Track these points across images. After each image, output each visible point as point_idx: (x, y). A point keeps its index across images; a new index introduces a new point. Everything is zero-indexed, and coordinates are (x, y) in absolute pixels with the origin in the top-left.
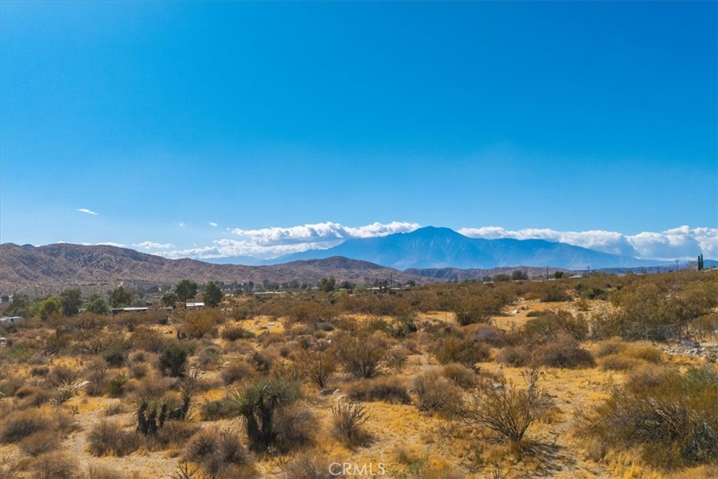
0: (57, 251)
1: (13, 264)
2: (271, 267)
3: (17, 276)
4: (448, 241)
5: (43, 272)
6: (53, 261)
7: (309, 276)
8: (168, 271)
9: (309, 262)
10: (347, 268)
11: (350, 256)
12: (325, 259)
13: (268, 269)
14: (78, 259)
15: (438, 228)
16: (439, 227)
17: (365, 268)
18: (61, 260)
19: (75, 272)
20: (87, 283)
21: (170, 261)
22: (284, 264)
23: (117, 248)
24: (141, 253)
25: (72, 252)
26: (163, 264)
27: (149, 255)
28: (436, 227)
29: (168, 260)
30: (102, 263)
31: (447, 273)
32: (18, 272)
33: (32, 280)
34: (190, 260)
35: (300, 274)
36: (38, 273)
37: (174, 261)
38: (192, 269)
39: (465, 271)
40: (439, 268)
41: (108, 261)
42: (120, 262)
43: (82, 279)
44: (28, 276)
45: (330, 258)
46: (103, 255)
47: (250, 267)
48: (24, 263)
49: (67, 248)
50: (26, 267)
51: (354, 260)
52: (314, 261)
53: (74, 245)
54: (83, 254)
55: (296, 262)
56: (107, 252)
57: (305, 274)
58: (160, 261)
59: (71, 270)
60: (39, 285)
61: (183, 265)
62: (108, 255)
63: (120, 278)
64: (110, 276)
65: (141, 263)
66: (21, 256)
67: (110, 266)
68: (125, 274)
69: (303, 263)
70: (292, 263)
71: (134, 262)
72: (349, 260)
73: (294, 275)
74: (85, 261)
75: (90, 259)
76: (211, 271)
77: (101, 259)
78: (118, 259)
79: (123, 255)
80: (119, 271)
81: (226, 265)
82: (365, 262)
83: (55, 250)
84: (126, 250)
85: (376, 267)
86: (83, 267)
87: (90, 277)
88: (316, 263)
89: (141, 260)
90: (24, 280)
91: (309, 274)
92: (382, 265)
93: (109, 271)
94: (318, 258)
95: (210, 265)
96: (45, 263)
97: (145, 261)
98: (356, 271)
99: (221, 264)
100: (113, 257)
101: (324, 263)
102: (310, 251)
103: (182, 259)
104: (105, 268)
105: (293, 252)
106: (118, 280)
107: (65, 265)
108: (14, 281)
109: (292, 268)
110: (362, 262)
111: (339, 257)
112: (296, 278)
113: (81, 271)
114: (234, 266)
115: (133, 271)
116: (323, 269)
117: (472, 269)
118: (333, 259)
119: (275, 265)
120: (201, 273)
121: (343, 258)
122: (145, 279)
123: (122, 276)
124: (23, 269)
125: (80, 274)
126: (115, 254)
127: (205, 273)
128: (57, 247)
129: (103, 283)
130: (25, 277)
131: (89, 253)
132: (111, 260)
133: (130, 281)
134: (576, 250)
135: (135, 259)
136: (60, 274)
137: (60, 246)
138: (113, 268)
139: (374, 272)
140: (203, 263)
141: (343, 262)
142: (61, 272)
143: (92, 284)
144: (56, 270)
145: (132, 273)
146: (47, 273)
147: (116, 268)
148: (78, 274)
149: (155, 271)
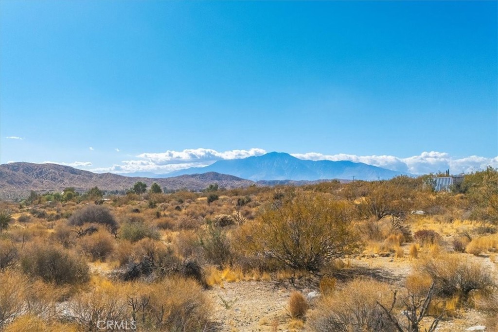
2: (166, 179)
4: (286, 162)
5: (8, 182)
6: (15, 174)
7: (194, 185)
8: (96, 182)
9: (193, 176)
10: (219, 180)
11: (221, 171)
12: (203, 174)
13: (165, 180)
14: (32, 173)
16: (280, 152)
17: (231, 180)
18: (20, 173)
19: (31, 182)
20: (39, 190)
21: (96, 175)
22: (175, 177)
23: (59, 165)
24: (76, 169)
25: (28, 168)
26: (91, 177)
27: (82, 170)
28: (278, 152)
29: (95, 174)
30: (50, 176)
31: (286, 183)
34: (111, 174)
35: (187, 184)
36: (5, 182)
37: (100, 174)
38: (112, 180)
39: (297, 181)
40: (280, 180)
41: (54, 174)
42: (62, 175)
43: (36, 187)
45: (207, 173)
46: (50, 171)
47: (152, 179)
49: (23, 166)
51: (223, 175)
52: (196, 175)
53: (29, 163)
54: (35, 170)
55: (183, 176)
56: (52, 168)
57: (190, 183)
58: (90, 175)
59: (28, 181)
60: (5, 191)
61: (106, 177)
62: (53, 171)
63: (63, 186)
64: (55, 185)
65: (77, 176)
67: (55, 178)
68: (66, 183)
69: (188, 176)
70: (181, 176)
71: (72, 175)
72: (220, 174)
73: (183, 184)
74: (37, 175)
75: (41, 173)
76: (125, 181)
77: (49, 173)
78: (60, 173)
79: (64, 171)
80: (62, 181)
81: (135, 177)
82: (231, 176)
83: (15, 167)
84: (66, 167)
85: (238, 179)
86: (36, 178)
87: (42, 186)
88: (197, 177)
89: (76, 174)
91: (193, 183)
92: (243, 178)
93: (54, 181)
94: (198, 173)
95: (125, 178)
96: (9, 175)
97: (80, 174)
98: (225, 182)
99: (132, 177)
100: (57, 172)
101: (203, 176)
102: (192, 168)
103: (105, 174)
104: (52, 179)
105: (180, 169)
107: (23, 177)
109: (181, 180)
110: (228, 176)
111: (213, 172)
112: (184, 186)
113: (35, 181)
114: (141, 178)
115: (71, 181)
116: (202, 181)
117: (302, 181)
118: (208, 174)
119: (169, 178)
120: (119, 183)
121: (215, 173)
122: (80, 187)
123: (64, 185)
125: (34, 184)
126: (58, 170)
127: (121, 183)
128: (16, 165)
129: (51, 189)
131: (40, 169)
132: (56, 174)
134: (371, 168)
135: (72, 173)
136: (20, 183)
137: (19, 164)
138: (57, 179)
139: (237, 183)
140: (119, 176)
141: (216, 176)
142: (20, 182)
143: (43, 191)
144: (17, 181)
145: (70, 183)
146: (11, 183)
147: (59, 180)
148: (32, 183)
149: (87, 181)
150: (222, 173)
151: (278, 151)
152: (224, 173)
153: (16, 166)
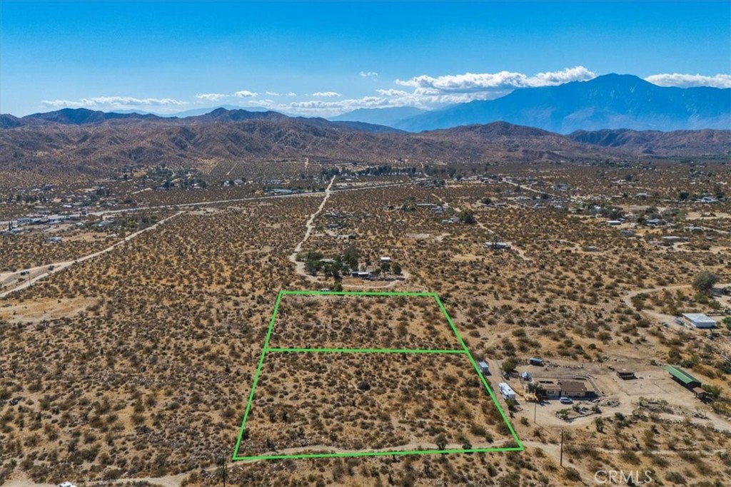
0: (252, 127)
1: (224, 141)
3: (228, 153)
5: (246, 149)
6: (252, 138)
8: (343, 147)
9: (471, 128)
10: (508, 134)
12: (487, 125)
15: (621, 76)
17: (527, 135)
19: (270, 148)
20: (280, 160)
25: (265, 127)
26: (338, 138)
31: (620, 136)
32: (228, 148)
33: (239, 156)
36: (243, 150)
37: (348, 135)
38: (362, 144)
42: (304, 138)
43: (276, 155)
44: (236, 152)
45: (492, 124)
48: (231, 140)
50: (234, 145)
51: (516, 126)
52: (476, 127)
54: (273, 129)
55: (457, 128)
56: (292, 128)
59: (267, 147)
61: (355, 139)
62: (294, 131)
63: (305, 154)
64: (297, 152)
65: (322, 139)
66: (229, 135)
67: (296, 143)
68: (309, 150)
70: (454, 128)
71: (315, 138)
72: (511, 125)
74: (276, 137)
75: (280, 135)
76: (379, 146)
78: (302, 135)
79: (305, 131)
80: (304, 147)
82: (528, 128)
85: (539, 133)
86: (275, 142)
87: (282, 153)
88: (478, 129)
89: (320, 135)
90: (234, 157)
93: (296, 147)
96: (248, 141)
97: (324, 136)
100: (297, 133)
101: (487, 128)
103: (354, 134)
104: (293, 144)
106: (304, 156)
108: (226, 157)
110: (525, 128)
111: (501, 122)
113: (275, 147)
115: (314, 147)
116: (483, 136)
118: (494, 125)
120: (371, 148)
121: (505, 122)
122: (325, 156)
123: (307, 152)
124: (232, 146)
127: (374, 148)
129: (293, 159)
130: (233, 153)
131: (278, 128)
132: (297, 136)
133: (313, 157)
138: (299, 144)
141: (505, 127)
142: (260, 149)
143: (284, 161)
144: (256, 146)
145: (314, 149)
146: (249, 150)
147: (301, 144)
148: (272, 150)
149: (333, 147)
150: (515, 124)
151: (619, 73)
152: (518, 124)
153: (251, 125)
